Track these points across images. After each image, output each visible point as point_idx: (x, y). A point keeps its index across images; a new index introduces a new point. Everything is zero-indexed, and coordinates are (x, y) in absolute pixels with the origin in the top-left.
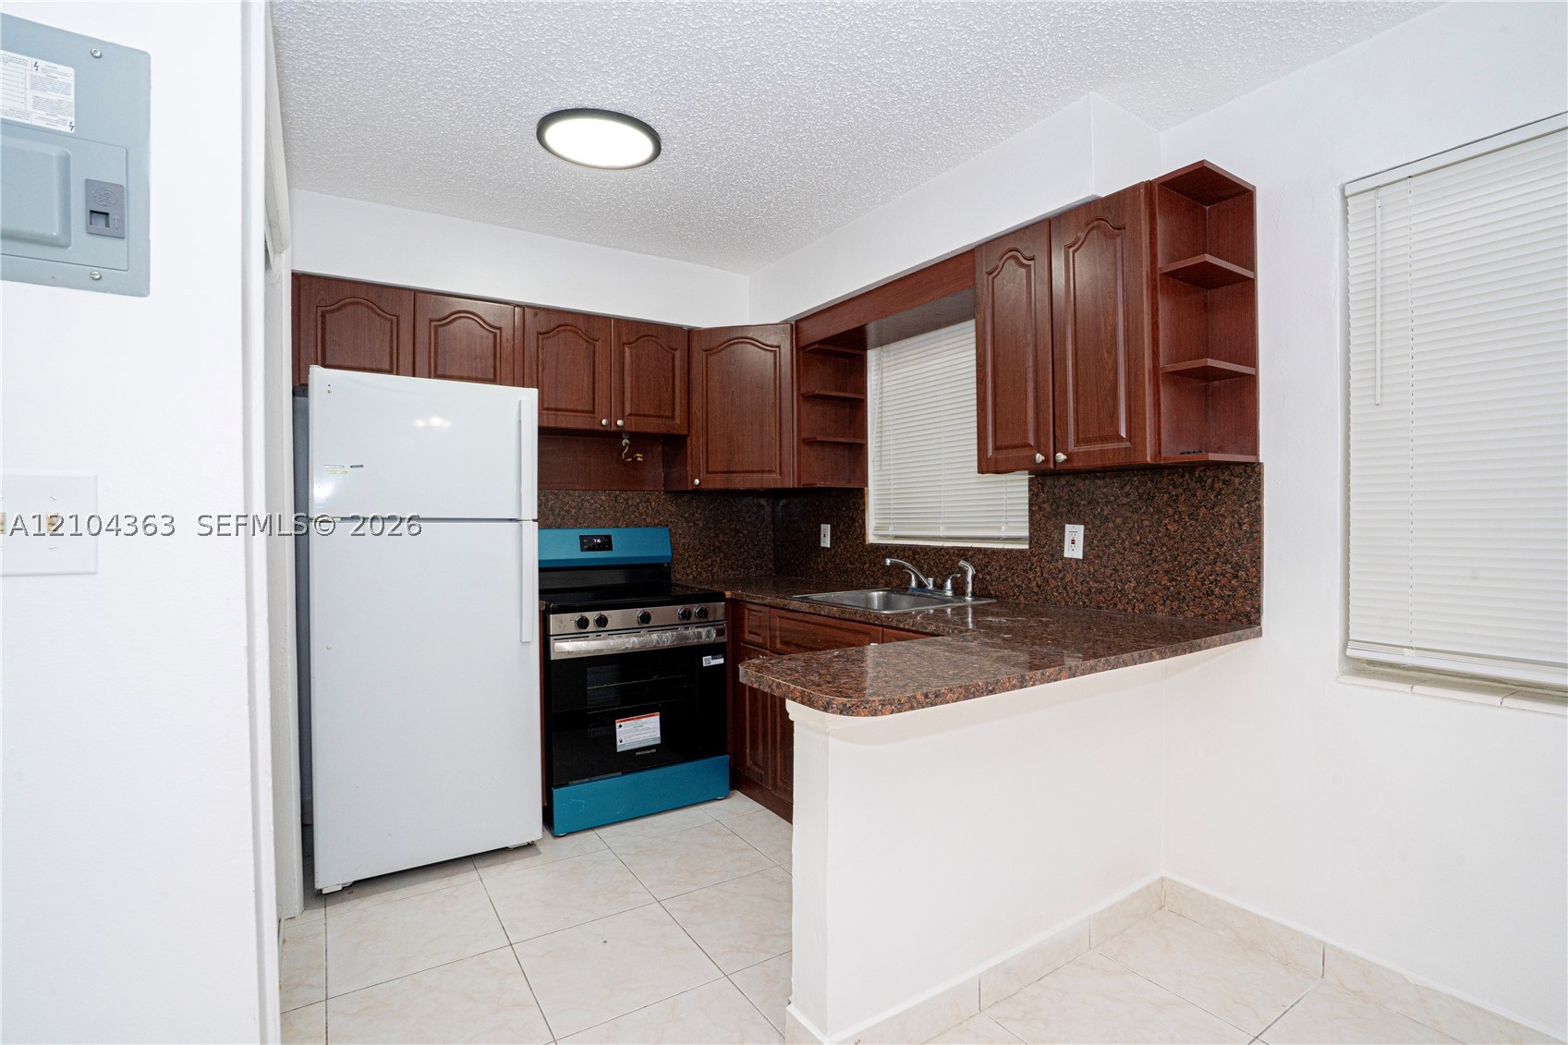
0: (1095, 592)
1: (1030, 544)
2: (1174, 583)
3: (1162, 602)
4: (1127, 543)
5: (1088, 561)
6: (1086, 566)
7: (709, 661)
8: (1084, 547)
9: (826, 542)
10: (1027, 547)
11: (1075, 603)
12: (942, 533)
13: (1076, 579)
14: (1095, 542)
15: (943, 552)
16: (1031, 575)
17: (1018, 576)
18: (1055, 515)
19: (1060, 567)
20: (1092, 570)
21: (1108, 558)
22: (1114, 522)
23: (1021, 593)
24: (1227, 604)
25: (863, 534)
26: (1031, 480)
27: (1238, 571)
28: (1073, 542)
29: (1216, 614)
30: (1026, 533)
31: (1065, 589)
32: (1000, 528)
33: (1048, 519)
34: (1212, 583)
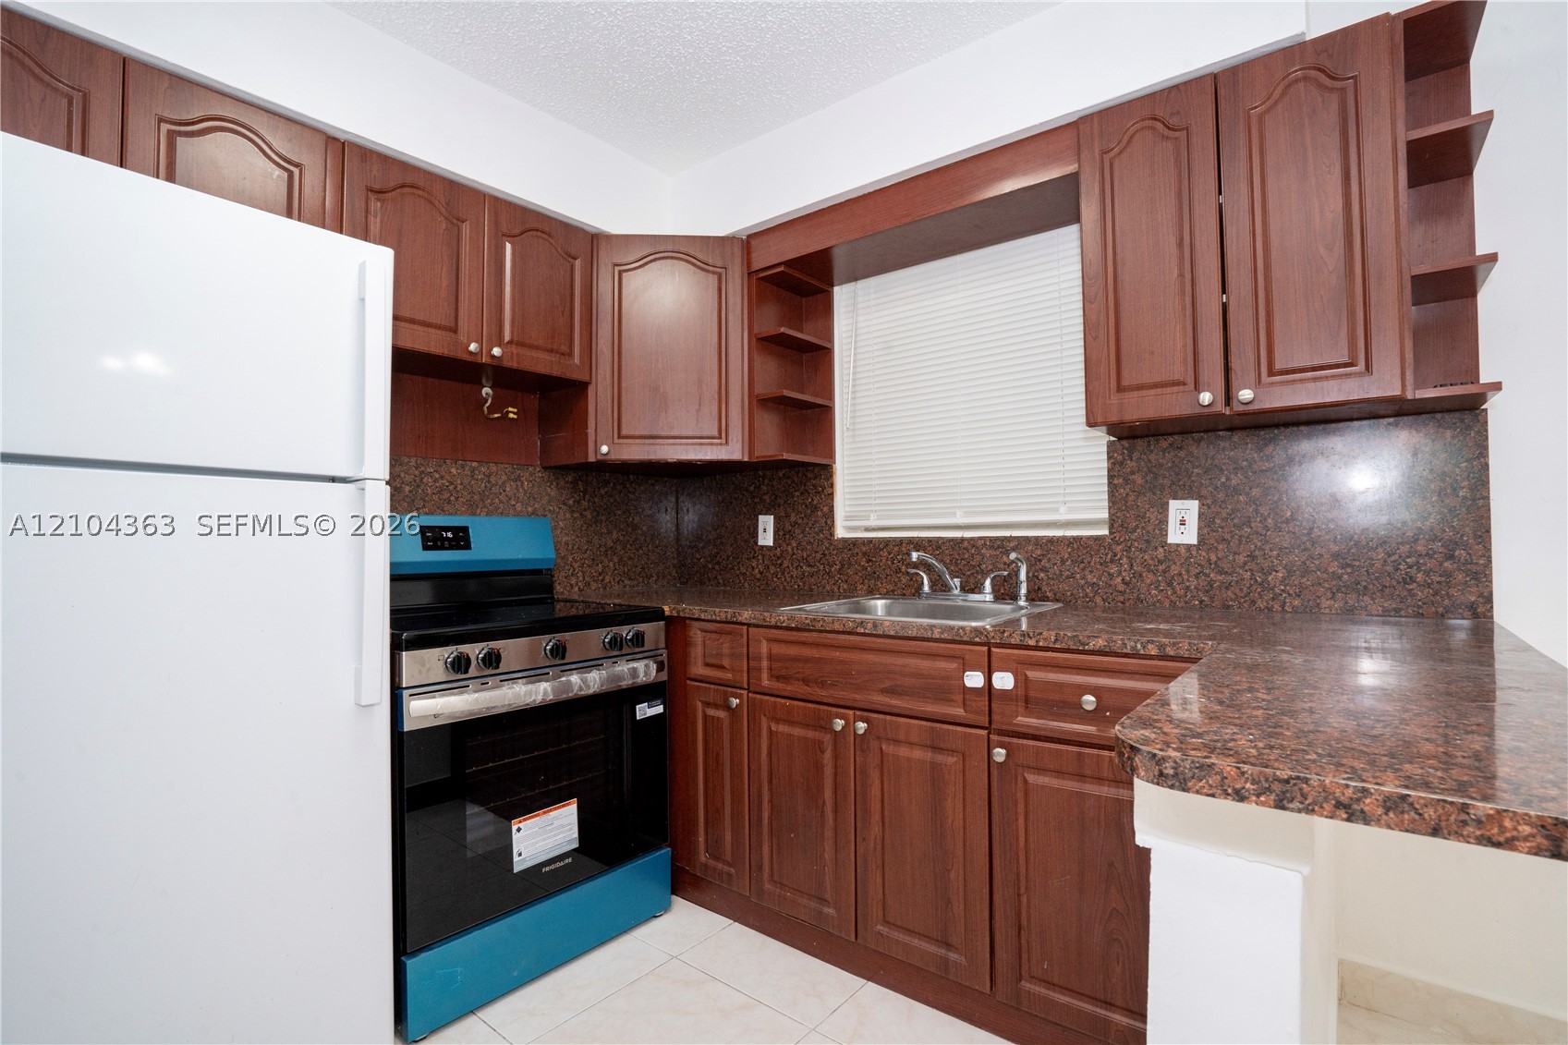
0: (1219, 586)
1: (1111, 527)
2: (1349, 570)
3: (1329, 595)
4: (1270, 520)
5: (1205, 547)
6: (1204, 554)
7: (645, 711)
8: (1199, 529)
9: (766, 538)
10: (1105, 532)
11: (1186, 603)
12: (960, 520)
13: (1188, 572)
14: (1218, 521)
15: (966, 544)
16: (1114, 569)
17: (1091, 572)
18: (1150, 489)
19: (1161, 556)
20: (1213, 558)
21: (1240, 541)
22: (1247, 494)
23: (1096, 593)
24: (1436, 594)
25: (831, 526)
26: (1110, 444)
27: (1454, 550)
28: (1183, 523)
29: (1419, 607)
30: (1105, 515)
31: (1170, 584)
32: (1056, 510)
33: (1140, 494)
34: (1410, 567)
